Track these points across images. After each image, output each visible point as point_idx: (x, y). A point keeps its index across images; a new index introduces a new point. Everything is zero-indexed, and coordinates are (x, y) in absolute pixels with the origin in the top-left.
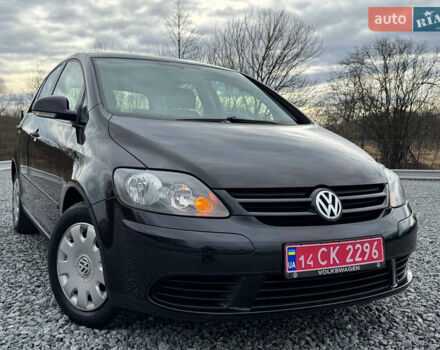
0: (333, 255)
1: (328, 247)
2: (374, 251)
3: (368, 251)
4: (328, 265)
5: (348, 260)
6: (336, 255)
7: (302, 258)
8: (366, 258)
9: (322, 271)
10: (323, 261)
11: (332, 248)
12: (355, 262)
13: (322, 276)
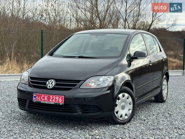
0: (46, 98)
1: (44, 96)
2: (60, 99)
3: (58, 99)
4: (44, 100)
5: (50, 100)
6: (47, 98)
7: (37, 97)
8: (57, 101)
9: (42, 102)
10: (43, 99)
11: (45, 96)
12: (52, 101)
13: (42, 103)
